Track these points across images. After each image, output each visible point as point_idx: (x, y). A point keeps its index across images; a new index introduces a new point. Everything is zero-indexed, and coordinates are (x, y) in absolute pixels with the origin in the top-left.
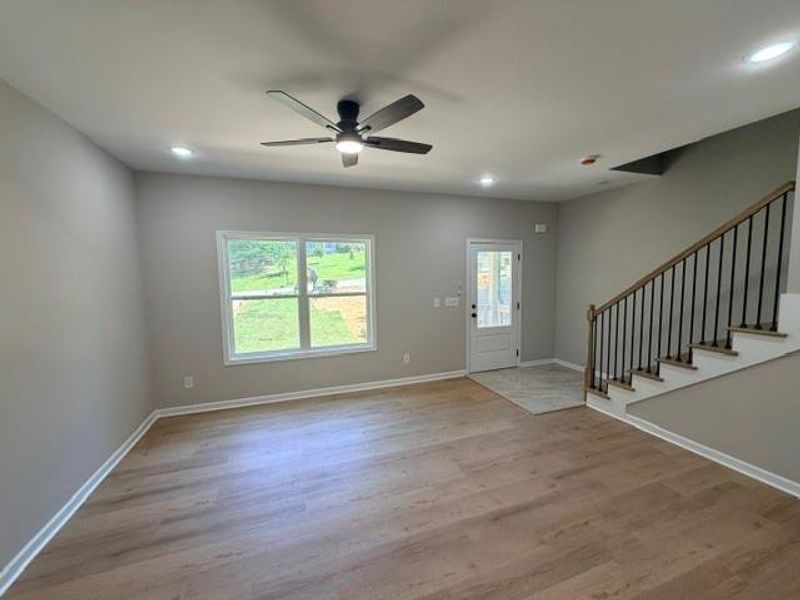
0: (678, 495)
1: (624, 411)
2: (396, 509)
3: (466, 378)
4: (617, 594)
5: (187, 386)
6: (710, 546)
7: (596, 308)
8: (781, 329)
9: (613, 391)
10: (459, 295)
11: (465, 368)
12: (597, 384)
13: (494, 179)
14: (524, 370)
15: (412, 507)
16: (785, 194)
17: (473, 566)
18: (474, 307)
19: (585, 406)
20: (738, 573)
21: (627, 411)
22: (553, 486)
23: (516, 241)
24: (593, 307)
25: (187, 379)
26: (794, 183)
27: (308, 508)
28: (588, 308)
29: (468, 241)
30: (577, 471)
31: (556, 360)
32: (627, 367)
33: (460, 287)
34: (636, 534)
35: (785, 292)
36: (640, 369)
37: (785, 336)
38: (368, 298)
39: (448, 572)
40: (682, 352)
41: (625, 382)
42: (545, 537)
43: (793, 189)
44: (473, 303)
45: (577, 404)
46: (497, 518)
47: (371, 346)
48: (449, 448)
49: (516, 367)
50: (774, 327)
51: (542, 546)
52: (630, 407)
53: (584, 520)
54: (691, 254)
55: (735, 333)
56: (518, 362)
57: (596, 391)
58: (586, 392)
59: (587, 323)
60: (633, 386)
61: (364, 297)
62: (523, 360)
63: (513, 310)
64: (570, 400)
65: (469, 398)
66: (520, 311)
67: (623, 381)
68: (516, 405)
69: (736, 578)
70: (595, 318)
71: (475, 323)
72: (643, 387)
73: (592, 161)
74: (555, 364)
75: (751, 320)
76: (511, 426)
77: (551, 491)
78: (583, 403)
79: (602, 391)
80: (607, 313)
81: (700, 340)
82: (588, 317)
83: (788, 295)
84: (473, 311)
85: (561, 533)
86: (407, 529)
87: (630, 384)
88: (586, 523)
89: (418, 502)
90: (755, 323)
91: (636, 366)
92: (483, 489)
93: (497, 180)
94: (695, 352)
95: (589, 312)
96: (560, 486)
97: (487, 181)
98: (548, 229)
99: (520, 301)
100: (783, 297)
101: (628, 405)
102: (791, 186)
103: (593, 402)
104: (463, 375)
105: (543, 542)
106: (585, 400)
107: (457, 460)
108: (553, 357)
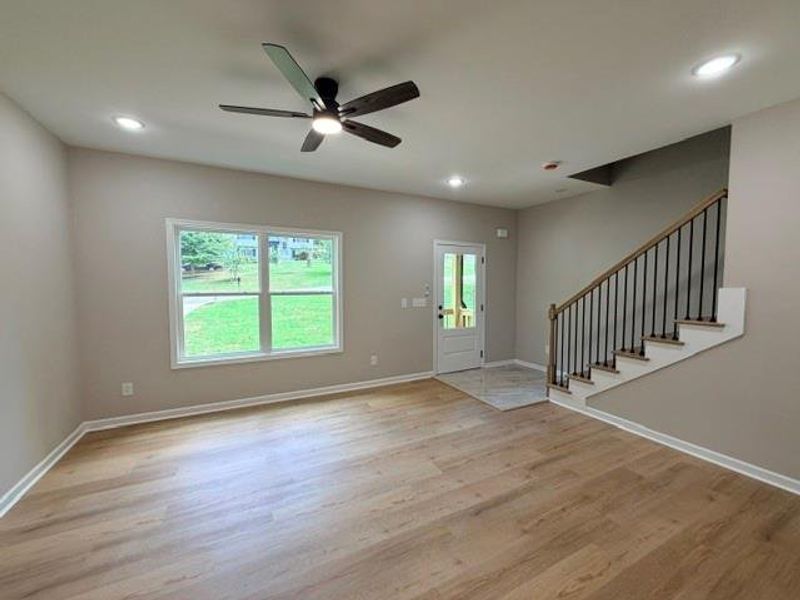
0: (640, 478)
1: (584, 403)
2: (374, 511)
3: (433, 379)
4: (600, 574)
5: (125, 394)
6: (675, 522)
7: (557, 307)
8: (719, 320)
9: (574, 386)
10: (427, 296)
11: (432, 370)
12: (558, 380)
13: (463, 181)
14: (489, 371)
15: (389, 508)
16: (719, 200)
17: (459, 562)
18: (441, 308)
19: (548, 402)
20: (703, 542)
21: (587, 404)
22: (528, 477)
23: (480, 245)
24: (554, 306)
25: (124, 385)
26: (726, 191)
27: (275, 518)
28: (549, 307)
29: (436, 242)
30: (548, 461)
31: (517, 361)
32: (586, 362)
33: (428, 288)
34: (609, 516)
35: (721, 286)
36: (598, 363)
37: (723, 326)
38: (334, 298)
39: (435, 570)
40: (635, 345)
41: (585, 376)
42: (527, 527)
43: (726, 196)
44: (440, 304)
45: (541, 400)
46: (478, 511)
47: (338, 347)
48: (423, 447)
49: (479, 368)
50: (713, 319)
51: (526, 536)
52: (591, 400)
53: (560, 507)
54: (641, 255)
55: (681, 325)
56: (482, 363)
57: (558, 387)
58: (548, 388)
59: (549, 322)
60: (592, 379)
61: (331, 296)
62: (486, 361)
63: (477, 311)
64: (532, 396)
65: (438, 398)
66: (484, 313)
67: (582, 375)
68: (484, 403)
69: (701, 547)
70: (556, 317)
71: (442, 325)
72: (602, 380)
73: (555, 166)
74: (514, 365)
75: (694, 314)
76: (481, 422)
77: (527, 481)
78: (546, 398)
79: (563, 386)
80: (567, 311)
81: (650, 333)
82: (550, 316)
83: (724, 289)
84: (440, 312)
85: (542, 520)
86: (387, 531)
87: (589, 378)
88: (563, 510)
89: (396, 503)
90: (697, 316)
91: (594, 360)
92: (462, 485)
93: (466, 181)
94: (647, 343)
95: (550, 312)
96: (535, 477)
97: (455, 182)
98: (508, 234)
99: (484, 304)
100: (720, 291)
101: (587, 398)
102: (724, 193)
103: (556, 397)
104: (429, 377)
105: (525, 532)
106: (548, 396)
107: (432, 458)
108: (514, 357)
